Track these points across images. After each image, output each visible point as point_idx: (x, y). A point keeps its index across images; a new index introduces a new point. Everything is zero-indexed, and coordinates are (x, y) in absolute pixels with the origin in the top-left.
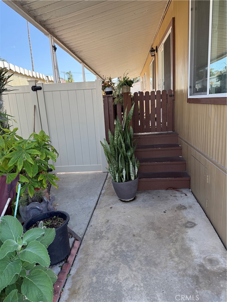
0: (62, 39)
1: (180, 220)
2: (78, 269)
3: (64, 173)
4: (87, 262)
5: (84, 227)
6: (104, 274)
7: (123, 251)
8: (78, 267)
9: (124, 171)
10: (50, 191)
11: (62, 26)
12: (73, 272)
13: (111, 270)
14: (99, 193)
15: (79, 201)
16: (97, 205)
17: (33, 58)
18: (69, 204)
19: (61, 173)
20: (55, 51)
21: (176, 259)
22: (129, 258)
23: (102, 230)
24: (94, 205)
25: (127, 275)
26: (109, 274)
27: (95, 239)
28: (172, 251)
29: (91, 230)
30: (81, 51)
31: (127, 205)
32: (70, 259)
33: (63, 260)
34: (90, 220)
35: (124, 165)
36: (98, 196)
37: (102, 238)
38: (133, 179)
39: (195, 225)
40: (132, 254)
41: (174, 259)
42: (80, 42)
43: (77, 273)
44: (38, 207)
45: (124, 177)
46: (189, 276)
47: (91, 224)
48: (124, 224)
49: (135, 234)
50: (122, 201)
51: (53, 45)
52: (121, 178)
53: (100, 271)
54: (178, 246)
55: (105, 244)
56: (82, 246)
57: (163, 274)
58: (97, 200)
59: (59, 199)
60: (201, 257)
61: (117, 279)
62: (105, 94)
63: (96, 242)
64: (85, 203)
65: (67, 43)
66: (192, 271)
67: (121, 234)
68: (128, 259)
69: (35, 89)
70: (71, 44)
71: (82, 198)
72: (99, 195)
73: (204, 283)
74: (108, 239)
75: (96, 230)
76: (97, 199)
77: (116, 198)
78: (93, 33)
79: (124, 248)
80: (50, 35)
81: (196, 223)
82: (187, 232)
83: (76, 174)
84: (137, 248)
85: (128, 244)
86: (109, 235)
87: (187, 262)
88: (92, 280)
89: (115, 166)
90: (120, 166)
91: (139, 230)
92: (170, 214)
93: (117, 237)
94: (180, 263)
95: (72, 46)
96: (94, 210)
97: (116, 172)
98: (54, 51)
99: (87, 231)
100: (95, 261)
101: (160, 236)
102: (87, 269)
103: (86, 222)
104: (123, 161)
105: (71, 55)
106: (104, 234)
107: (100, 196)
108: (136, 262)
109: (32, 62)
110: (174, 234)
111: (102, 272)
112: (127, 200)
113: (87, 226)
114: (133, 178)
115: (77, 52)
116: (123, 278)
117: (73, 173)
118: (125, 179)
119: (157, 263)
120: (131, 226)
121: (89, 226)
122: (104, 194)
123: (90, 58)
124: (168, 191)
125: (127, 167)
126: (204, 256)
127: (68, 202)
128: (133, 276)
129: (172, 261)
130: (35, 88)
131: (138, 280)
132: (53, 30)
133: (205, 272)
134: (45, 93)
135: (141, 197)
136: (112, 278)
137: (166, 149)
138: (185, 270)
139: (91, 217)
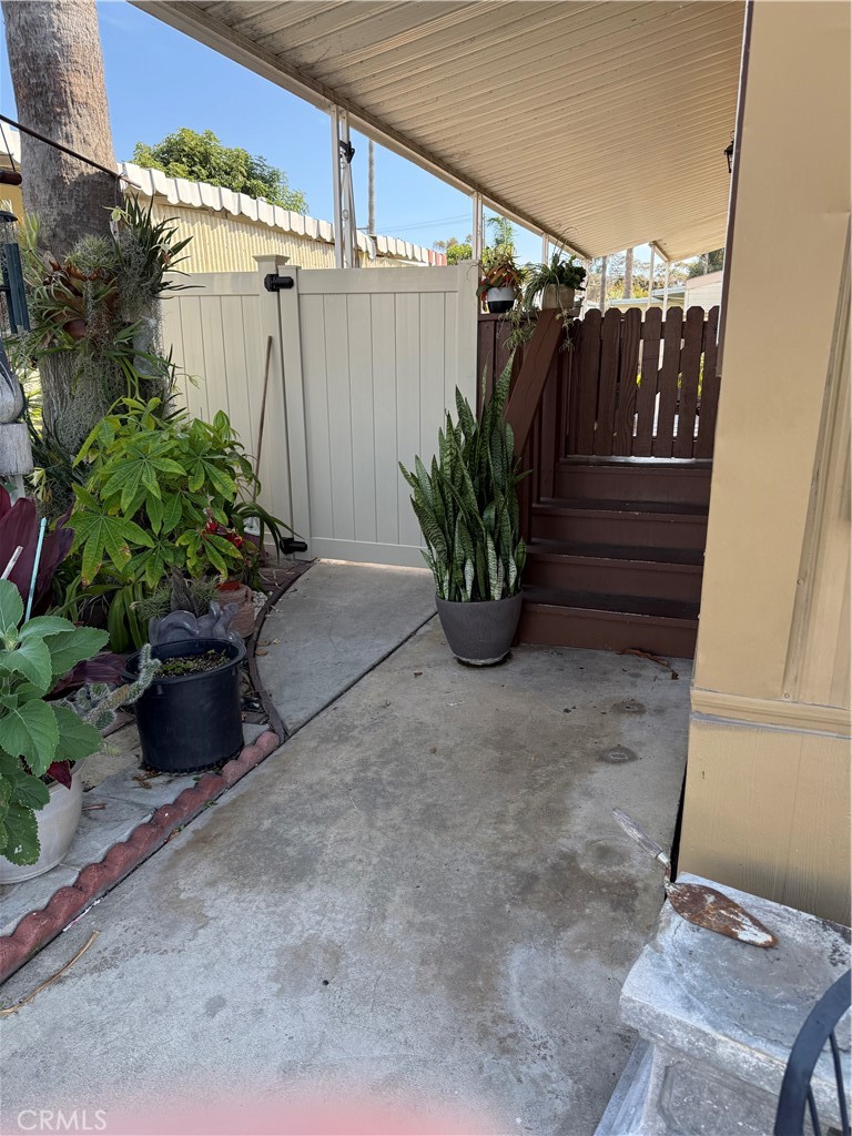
0: (386, 117)
1: (597, 738)
2: (242, 796)
3: (343, 562)
4: (271, 786)
5: (314, 706)
6: (296, 819)
7: (380, 781)
8: (242, 792)
9: (469, 569)
10: (277, 604)
11: (374, 76)
12: (223, 801)
13: (320, 814)
14: (409, 630)
15: (338, 644)
16: (384, 663)
17: (374, 162)
18: (308, 644)
19: (334, 561)
20: (349, 161)
21: (509, 828)
22: (383, 797)
23: (356, 723)
24: (375, 660)
25: (353, 833)
26: (309, 822)
27: (326, 740)
28: (511, 807)
29: (328, 718)
30: (465, 154)
31: (468, 674)
32: (231, 769)
33: (210, 767)
34: (342, 694)
35: (469, 546)
36: (401, 640)
37: (343, 740)
38: (496, 599)
39: (633, 757)
40: (398, 792)
41: (503, 826)
42: (448, 124)
43: (234, 802)
44: (187, 625)
45: (469, 588)
46: (515, 871)
47: (337, 704)
48: (426, 719)
49: (439, 747)
50: (460, 662)
51: (346, 141)
52: (458, 586)
53: (289, 811)
54: (538, 800)
55: (345, 756)
56: (281, 749)
57: (447, 851)
58: (390, 650)
59: (288, 629)
60: (582, 838)
61: (322, 835)
62: (488, 312)
63: (323, 746)
64: (355, 650)
65: (406, 128)
66: (531, 862)
67: (400, 740)
68: (380, 800)
69: (276, 283)
70: (420, 133)
71: (353, 636)
72: (404, 637)
73: (541, 895)
74: (358, 745)
75: (341, 720)
76: (393, 646)
77: (448, 654)
78: (491, 92)
79: (385, 775)
80: (334, 107)
81: (640, 754)
82: (591, 772)
83: (376, 569)
84: (423, 779)
85: (403, 767)
86: (367, 738)
87: (536, 840)
88: (261, 824)
89: (440, 547)
90: (458, 551)
91: (459, 740)
92: (576, 719)
93: (386, 746)
94: (512, 838)
95: (428, 138)
96: (367, 673)
97: (443, 568)
98: (344, 159)
99: (316, 719)
100: (293, 787)
101: (504, 767)
102: (260, 801)
103: (327, 698)
104: (467, 535)
105: (426, 168)
106: (355, 733)
107: (406, 640)
108: (395, 811)
109: (371, 180)
110: (550, 768)
111: (292, 815)
112: (473, 662)
113: (321, 707)
114: (496, 593)
115: (452, 156)
116: (338, 837)
117: (367, 564)
118: (469, 593)
119: (449, 823)
120: (441, 728)
121: (332, 707)
122: (421, 636)
123: (506, 176)
124: (624, 656)
125: (479, 555)
126: (595, 837)
127: (306, 641)
128: (365, 838)
129: (495, 829)
130: (275, 281)
131: (371, 849)
132: (346, 90)
133: (568, 874)
134: (304, 298)
135: (524, 661)
136: (310, 834)
137: (659, 516)
138: (513, 856)
139: (349, 688)
